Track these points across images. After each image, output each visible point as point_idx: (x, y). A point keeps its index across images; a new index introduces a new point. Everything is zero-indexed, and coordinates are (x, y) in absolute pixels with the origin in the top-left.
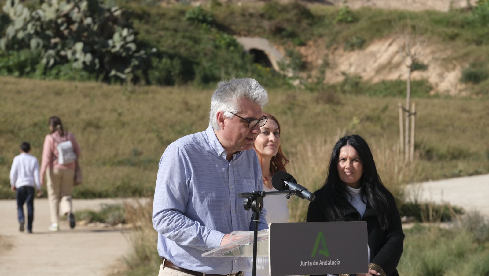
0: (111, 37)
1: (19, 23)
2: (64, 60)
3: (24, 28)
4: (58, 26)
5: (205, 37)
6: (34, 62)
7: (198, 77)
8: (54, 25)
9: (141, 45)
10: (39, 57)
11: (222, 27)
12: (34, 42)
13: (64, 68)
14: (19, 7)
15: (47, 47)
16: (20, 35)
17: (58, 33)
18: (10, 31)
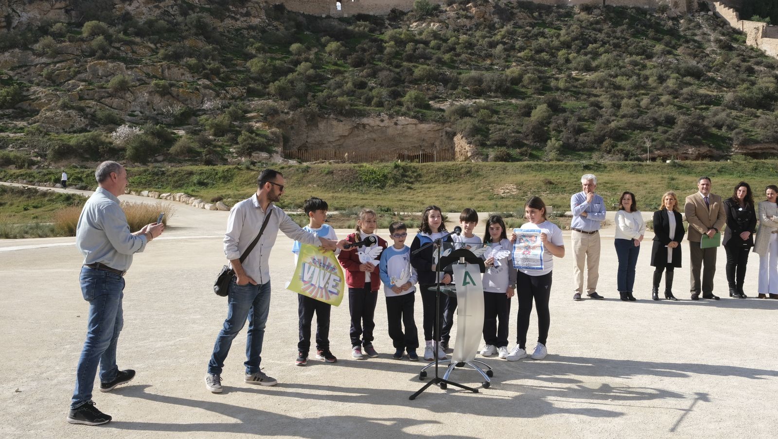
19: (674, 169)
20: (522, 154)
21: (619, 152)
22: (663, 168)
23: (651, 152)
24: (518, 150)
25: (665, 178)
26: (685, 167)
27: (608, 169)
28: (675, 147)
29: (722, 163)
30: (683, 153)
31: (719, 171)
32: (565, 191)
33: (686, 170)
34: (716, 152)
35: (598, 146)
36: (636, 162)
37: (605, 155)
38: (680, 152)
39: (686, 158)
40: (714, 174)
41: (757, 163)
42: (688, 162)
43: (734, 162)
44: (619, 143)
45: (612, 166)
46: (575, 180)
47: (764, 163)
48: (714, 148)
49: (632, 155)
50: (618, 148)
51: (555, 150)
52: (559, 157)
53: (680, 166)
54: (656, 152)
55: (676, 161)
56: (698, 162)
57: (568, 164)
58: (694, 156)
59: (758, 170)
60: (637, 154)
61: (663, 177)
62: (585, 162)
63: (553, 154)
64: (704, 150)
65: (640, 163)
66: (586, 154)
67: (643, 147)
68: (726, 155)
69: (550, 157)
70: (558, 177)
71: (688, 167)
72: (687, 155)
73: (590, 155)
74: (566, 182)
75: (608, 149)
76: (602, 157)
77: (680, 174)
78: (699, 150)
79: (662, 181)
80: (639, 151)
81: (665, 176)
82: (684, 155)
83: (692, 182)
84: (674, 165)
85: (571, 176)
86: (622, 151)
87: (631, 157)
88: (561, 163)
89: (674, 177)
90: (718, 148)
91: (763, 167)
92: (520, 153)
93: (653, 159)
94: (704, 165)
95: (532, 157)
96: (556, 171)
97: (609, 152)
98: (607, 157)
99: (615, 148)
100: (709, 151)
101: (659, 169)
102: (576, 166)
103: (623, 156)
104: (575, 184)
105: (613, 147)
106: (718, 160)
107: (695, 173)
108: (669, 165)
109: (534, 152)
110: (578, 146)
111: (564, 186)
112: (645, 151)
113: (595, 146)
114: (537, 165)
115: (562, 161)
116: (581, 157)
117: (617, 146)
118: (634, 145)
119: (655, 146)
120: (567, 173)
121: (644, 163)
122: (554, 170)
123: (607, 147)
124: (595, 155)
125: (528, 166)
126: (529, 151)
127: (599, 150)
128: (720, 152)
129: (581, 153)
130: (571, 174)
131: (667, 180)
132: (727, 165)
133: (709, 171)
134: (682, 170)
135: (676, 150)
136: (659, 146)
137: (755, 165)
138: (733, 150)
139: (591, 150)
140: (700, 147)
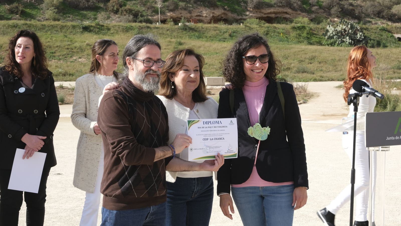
0: (357, 35)
1: (331, 32)
2: (344, 41)
3: (332, 33)
4: (342, 32)
5: (384, 34)
6: (335, 42)
7: (382, 46)
8: (341, 32)
9: (365, 37)
10: (336, 41)
11: (389, 32)
12: (335, 37)
13: (343, 44)
14: (331, 27)
15: (338, 38)
16: (331, 35)
17: (342, 34)
18: (329, 34)
19: (184, 32)
20: (11, 12)
21: (127, 12)
22: (173, 31)
23: (163, 13)
24: (7, 7)
25: (173, 42)
26: (196, 31)
27: (112, 32)
28: (189, 9)
29: (234, 26)
30: (197, 16)
31: (230, 35)
32: (54, 56)
33: (197, 34)
34: (230, 15)
35: (105, 5)
36: (144, 24)
37: (112, 15)
38: (194, 14)
39: (200, 21)
40: (225, 39)
41: (268, 27)
42: (200, 25)
43: (246, 26)
44: (128, 3)
45: (117, 28)
46: (69, 43)
47: (275, 28)
48: (229, 11)
49: (142, 16)
50: (126, 8)
51: (53, 8)
52: (57, 16)
53: (192, 29)
54: (169, 14)
55: (187, 24)
56: (209, 25)
57: (65, 24)
58: (208, 18)
59: (269, 35)
60: (148, 15)
61: (170, 42)
62: (87, 23)
63: (49, 13)
64: (218, 12)
65: (148, 25)
66: (90, 14)
67: (154, 7)
68: (241, 19)
69: (47, 16)
70: (49, 40)
71: (199, 31)
72: (201, 18)
73: (95, 15)
74: (57, 47)
75: (115, 9)
76: (108, 18)
77: (190, 37)
78: (213, 13)
79: (168, 45)
80: (149, 12)
81: (173, 40)
82: (198, 18)
83: (200, 47)
84: (185, 28)
85: (65, 39)
86: (130, 11)
87: (141, 19)
88: (57, 23)
89: (182, 41)
90: (233, 11)
91: (274, 32)
92: (9, 10)
93: (164, 22)
94: (215, 29)
95: (24, 15)
96: (49, 33)
97: (116, 12)
98: (114, 18)
99: (123, 8)
100: (224, 14)
101: (168, 32)
102: (74, 27)
103: (131, 17)
104: (68, 49)
105: (121, 6)
106: (231, 24)
107: (206, 37)
108: (179, 29)
109: (28, 10)
110: (81, 4)
111: (54, 51)
112: (156, 11)
113: (102, 5)
114: (26, 24)
115: (59, 20)
116: (85, 17)
117: (125, 6)
118: (144, 5)
119: (168, 7)
120: (60, 36)
121: (152, 26)
122: (46, 32)
123: (114, 6)
124: (101, 16)
125: (14, 26)
126: (21, 8)
127: (106, 10)
128: (235, 16)
129: (85, 12)
130: (66, 36)
131: (174, 45)
132: (239, 30)
133: (220, 36)
134: (192, 34)
135: (190, 12)
136: (171, 7)
137: (266, 29)
138: (248, 13)
139: (96, 9)
140: (214, 9)
